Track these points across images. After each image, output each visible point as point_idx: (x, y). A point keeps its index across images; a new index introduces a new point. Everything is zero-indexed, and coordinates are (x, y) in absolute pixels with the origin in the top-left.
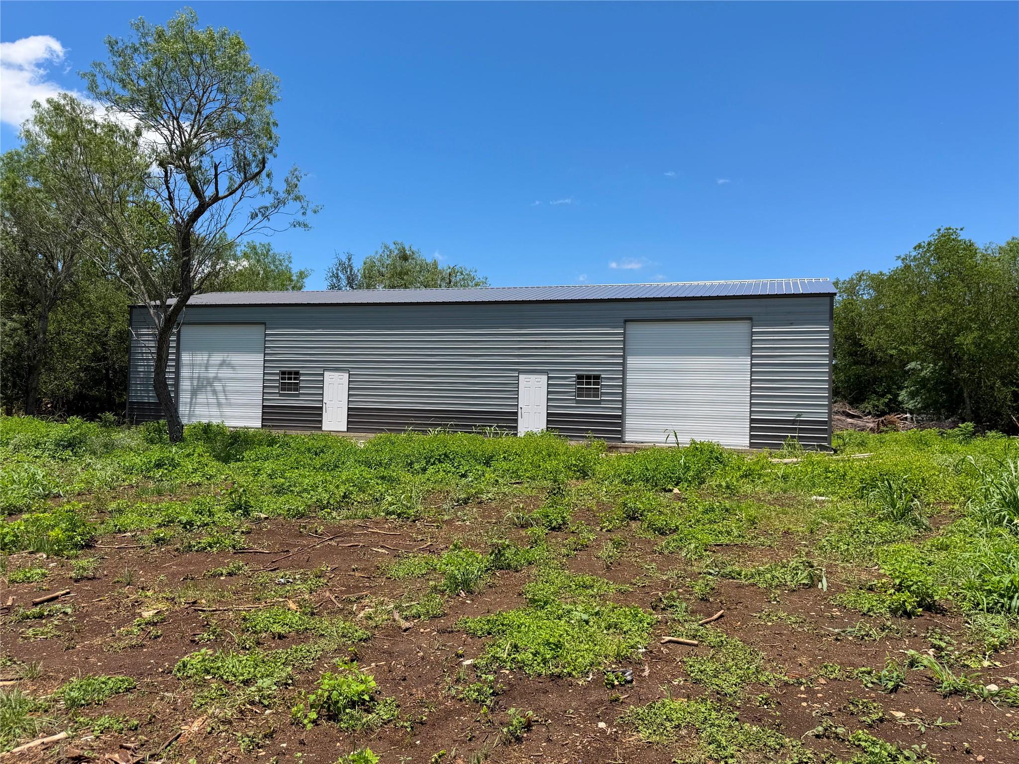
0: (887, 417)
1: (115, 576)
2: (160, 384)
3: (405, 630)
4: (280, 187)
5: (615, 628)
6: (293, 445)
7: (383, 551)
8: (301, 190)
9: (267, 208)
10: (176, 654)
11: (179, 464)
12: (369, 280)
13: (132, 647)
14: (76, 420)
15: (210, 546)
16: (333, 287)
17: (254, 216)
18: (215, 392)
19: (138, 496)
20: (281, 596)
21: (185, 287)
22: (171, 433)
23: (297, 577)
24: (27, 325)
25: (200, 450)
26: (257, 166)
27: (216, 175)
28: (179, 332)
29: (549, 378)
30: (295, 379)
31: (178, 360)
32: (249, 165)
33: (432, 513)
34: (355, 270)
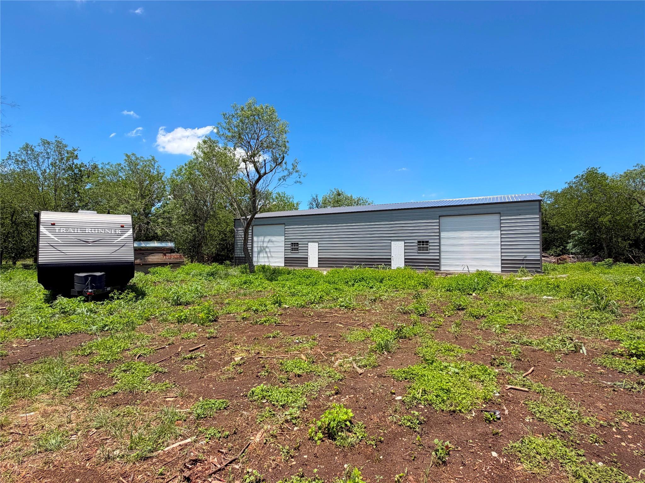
0: (561, 256)
1: (225, 336)
2: (245, 249)
3: (360, 374)
4: (290, 167)
5: (475, 378)
6: (297, 274)
7: (341, 325)
8: (299, 167)
9: (285, 176)
10: (249, 384)
11: (253, 282)
12: (325, 205)
13: (229, 378)
14: (215, 264)
15: (265, 322)
16: (310, 208)
17: (280, 180)
18: (266, 252)
19: (237, 297)
20: (297, 350)
21: (254, 211)
22: (250, 269)
23: (304, 339)
24: (197, 228)
25: (261, 276)
26: (281, 159)
27: (265, 164)
28: (252, 228)
29: (405, 243)
30: (297, 246)
31: (252, 240)
32: (278, 159)
33: (360, 306)
34: (319, 201)
